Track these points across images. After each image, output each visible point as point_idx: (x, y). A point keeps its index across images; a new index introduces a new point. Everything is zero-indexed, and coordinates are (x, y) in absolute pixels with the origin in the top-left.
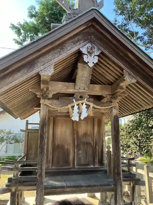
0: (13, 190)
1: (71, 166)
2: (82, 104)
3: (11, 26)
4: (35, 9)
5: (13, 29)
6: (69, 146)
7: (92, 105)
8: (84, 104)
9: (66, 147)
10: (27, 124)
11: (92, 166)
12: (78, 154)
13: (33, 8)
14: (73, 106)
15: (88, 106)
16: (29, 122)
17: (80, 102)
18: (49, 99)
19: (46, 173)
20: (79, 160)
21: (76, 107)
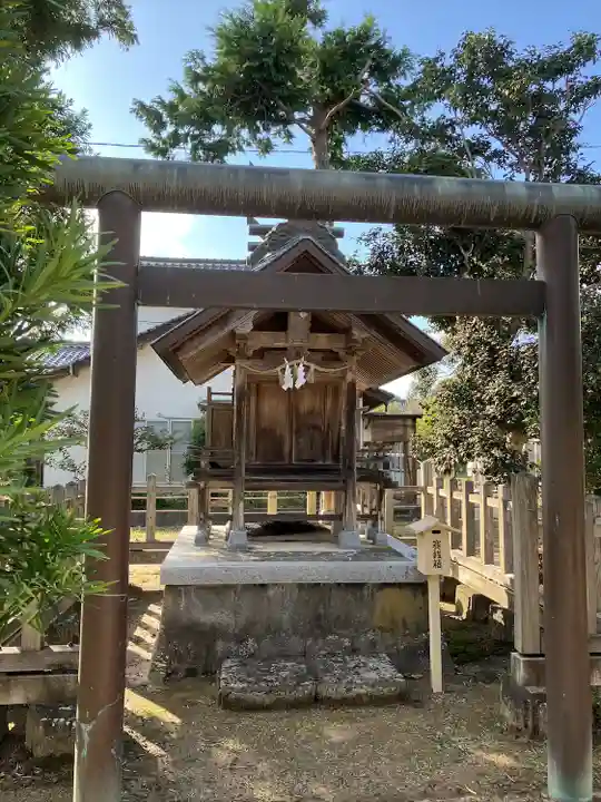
0: (202, 485)
1: (287, 462)
2: (298, 365)
3: (135, 107)
4: (203, 59)
5: (141, 117)
6: (283, 430)
7: (313, 367)
8: (301, 365)
9: (278, 432)
10: (210, 393)
11: (321, 463)
12: (298, 443)
13: (197, 56)
14: (284, 369)
15: (307, 369)
16: (213, 391)
17: (294, 362)
18: (248, 358)
19: (247, 470)
20: (299, 452)
21: (288, 371)
